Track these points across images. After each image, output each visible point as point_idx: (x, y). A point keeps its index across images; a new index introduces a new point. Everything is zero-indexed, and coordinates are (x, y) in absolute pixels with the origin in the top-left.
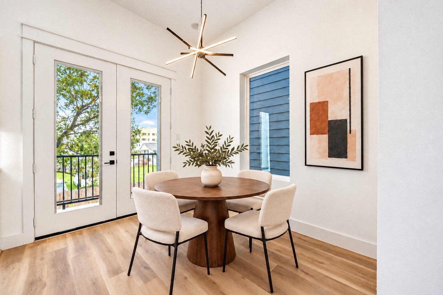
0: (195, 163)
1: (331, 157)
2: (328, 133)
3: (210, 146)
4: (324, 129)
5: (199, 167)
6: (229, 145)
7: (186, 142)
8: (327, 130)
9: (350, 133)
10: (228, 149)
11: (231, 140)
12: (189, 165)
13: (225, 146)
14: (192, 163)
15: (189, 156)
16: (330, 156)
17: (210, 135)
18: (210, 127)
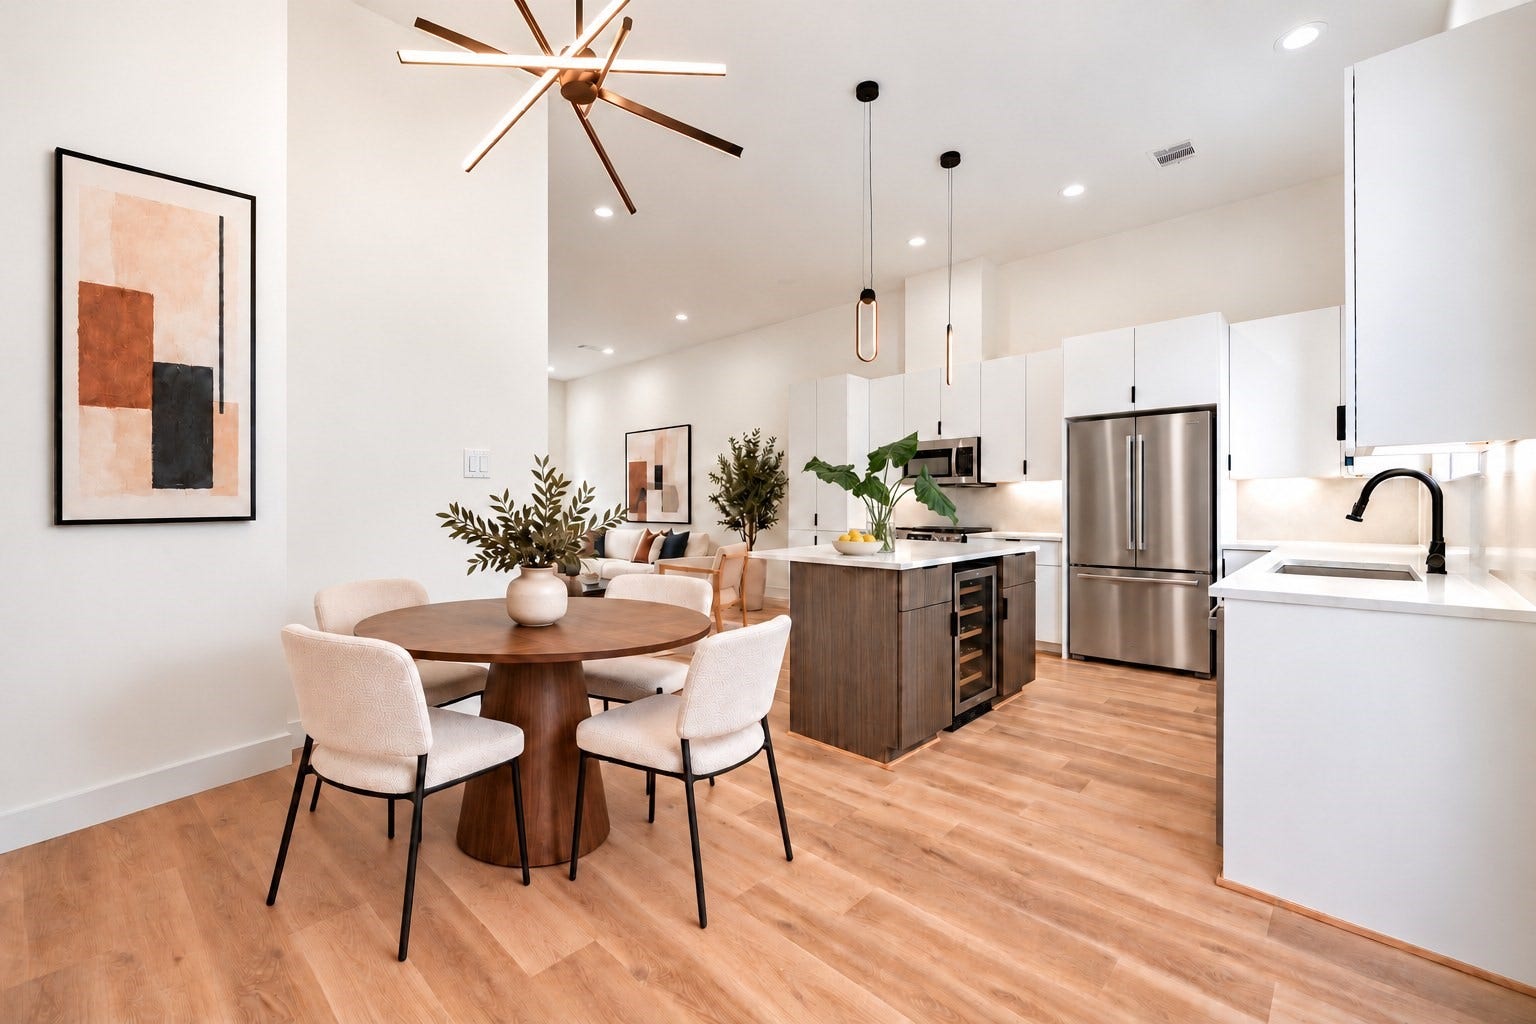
0: (499, 559)
1: (161, 487)
2: (150, 406)
3: (542, 511)
4: (139, 390)
5: (506, 571)
6: (585, 510)
7: (495, 498)
8: (149, 394)
9: (221, 412)
10: (581, 519)
11: (587, 495)
12: (484, 567)
13: (574, 512)
14: (490, 562)
15: (479, 542)
16: (158, 482)
17: (545, 482)
18: (546, 460)
